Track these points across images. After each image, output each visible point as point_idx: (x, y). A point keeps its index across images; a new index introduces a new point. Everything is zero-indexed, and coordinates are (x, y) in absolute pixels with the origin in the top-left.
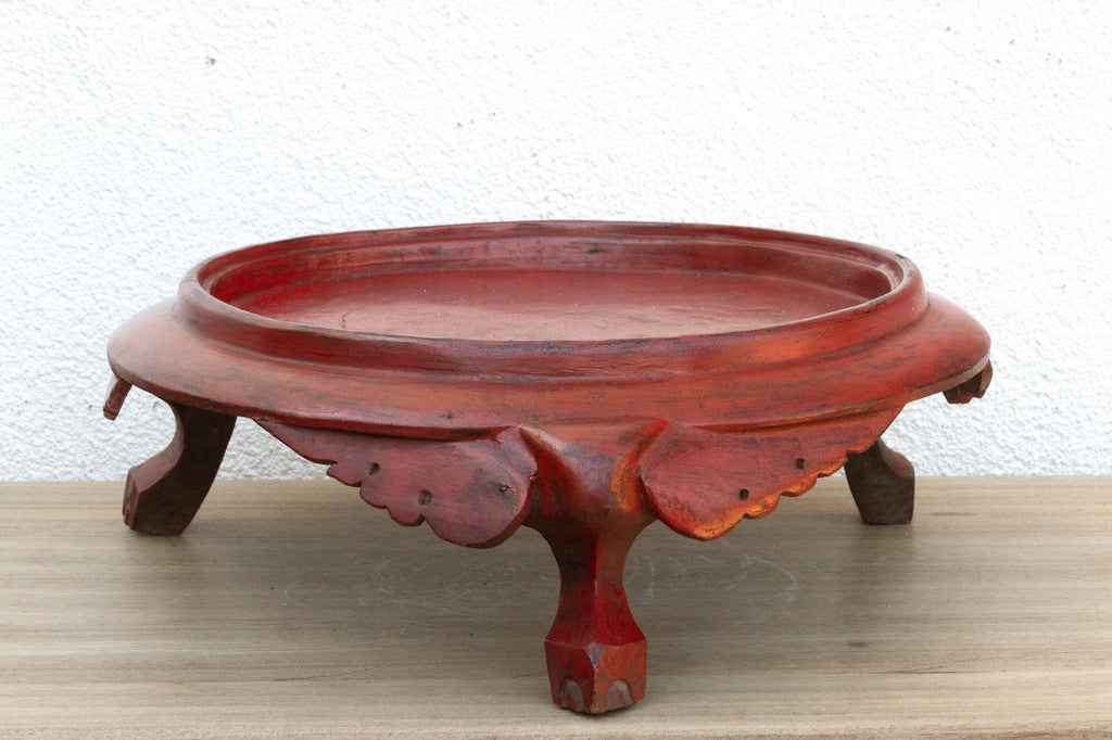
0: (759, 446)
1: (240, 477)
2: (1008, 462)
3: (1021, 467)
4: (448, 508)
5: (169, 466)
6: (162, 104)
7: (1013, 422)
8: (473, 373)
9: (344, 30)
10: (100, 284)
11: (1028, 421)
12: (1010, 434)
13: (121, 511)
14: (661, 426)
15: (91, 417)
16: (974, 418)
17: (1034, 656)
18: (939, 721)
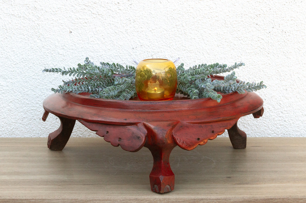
0: (202, 127)
1: (78, 137)
2: (273, 134)
3: (276, 135)
4: (125, 142)
5: (59, 133)
6: (58, 43)
7: (274, 124)
8: (132, 109)
9: (104, 24)
10: (43, 88)
11: (278, 124)
12: (273, 127)
13: (47, 145)
14: (178, 122)
15: (40, 122)
16: (264, 123)
17: (273, 180)
18: (247, 195)
